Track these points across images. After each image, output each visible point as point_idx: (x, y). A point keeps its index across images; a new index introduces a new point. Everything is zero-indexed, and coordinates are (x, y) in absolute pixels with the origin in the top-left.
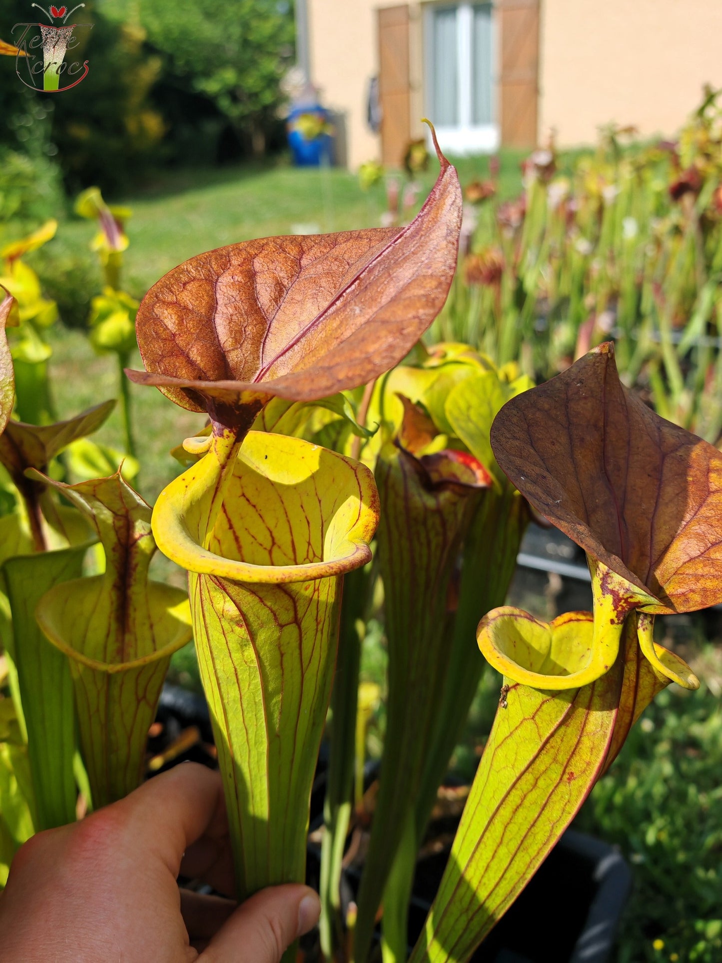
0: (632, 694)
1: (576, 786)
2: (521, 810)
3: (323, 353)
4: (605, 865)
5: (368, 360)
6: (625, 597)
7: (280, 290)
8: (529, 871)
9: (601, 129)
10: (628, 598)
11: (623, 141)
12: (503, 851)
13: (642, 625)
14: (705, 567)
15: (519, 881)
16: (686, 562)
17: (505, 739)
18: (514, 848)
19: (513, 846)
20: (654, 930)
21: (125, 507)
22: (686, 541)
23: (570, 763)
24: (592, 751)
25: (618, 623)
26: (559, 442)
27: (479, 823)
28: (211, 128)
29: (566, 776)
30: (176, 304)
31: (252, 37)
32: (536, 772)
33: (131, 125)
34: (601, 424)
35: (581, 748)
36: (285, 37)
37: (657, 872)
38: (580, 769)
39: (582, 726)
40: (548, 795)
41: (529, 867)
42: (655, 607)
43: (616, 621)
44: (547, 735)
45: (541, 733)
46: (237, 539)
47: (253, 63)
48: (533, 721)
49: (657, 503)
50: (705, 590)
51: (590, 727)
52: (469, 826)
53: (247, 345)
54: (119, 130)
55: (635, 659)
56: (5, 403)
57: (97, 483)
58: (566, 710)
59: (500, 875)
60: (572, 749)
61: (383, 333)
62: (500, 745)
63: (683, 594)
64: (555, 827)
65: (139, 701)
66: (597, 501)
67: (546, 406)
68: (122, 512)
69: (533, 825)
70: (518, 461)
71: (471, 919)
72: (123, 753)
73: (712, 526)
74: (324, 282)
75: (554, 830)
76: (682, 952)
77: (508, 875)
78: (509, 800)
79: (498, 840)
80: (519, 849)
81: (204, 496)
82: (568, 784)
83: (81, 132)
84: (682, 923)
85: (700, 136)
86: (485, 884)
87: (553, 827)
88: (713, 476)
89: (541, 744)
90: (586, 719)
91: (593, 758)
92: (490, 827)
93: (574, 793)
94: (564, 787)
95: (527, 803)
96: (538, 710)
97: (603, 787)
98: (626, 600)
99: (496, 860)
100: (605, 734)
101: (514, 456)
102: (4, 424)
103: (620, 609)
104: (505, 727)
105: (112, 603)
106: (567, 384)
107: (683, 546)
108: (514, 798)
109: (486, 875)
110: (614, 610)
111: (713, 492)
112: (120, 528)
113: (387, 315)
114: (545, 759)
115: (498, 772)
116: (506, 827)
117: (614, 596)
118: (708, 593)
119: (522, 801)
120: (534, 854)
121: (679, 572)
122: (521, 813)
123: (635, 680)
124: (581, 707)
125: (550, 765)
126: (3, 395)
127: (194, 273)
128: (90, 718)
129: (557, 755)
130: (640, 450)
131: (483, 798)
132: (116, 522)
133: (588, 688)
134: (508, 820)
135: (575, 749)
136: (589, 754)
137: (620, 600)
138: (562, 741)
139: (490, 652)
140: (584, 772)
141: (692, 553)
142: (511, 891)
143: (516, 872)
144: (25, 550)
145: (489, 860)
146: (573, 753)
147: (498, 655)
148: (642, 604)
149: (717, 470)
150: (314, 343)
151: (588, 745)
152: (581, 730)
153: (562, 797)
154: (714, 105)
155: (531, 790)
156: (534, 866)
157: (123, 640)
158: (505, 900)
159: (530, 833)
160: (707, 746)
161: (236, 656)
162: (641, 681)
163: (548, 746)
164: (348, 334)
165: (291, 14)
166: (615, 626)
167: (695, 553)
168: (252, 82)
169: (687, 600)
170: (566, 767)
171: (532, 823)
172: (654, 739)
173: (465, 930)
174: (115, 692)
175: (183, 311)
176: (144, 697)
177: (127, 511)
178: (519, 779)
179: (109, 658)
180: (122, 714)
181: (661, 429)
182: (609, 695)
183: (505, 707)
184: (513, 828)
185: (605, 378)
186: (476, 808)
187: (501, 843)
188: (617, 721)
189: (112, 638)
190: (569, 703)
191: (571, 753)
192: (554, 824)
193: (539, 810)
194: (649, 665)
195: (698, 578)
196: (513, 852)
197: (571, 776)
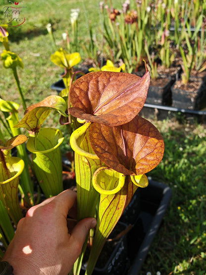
3: (115, 108)
4: (166, 190)
5: (125, 117)
7: (104, 86)
14: (145, 161)
16: (141, 159)
17: (102, 201)
22: (141, 153)
23: (118, 206)
24: (122, 203)
30: (79, 88)
32: (110, 208)
35: (120, 203)
39: (119, 198)
40: (114, 212)
41: (113, 226)
45: (110, 201)
46: (87, 141)
48: (107, 198)
50: (143, 169)
53: (95, 100)
59: (107, 227)
61: (129, 111)
64: (117, 218)
69: (112, 218)
73: (148, 148)
74: (115, 87)
76: (186, 209)
78: (105, 214)
81: (82, 135)
84: (187, 201)
86: (104, 229)
88: (150, 133)
90: (120, 196)
91: (123, 205)
92: (103, 218)
95: (109, 214)
99: (105, 224)
100: (125, 200)
104: (102, 198)
109: (104, 227)
111: (150, 138)
113: (130, 105)
120: (114, 223)
121: (139, 162)
124: (118, 194)
127: (84, 80)
134: (106, 217)
135: (118, 203)
140: (121, 207)
142: (110, 230)
150: (112, 105)
153: (117, 212)
155: (110, 212)
157: (7, 171)
159: (112, 220)
160: (197, 153)
161: (86, 170)
163: (112, 203)
164: (121, 106)
166: (123, 177)
167: (143, 157)
172: (183, 153)
175: (81, 90)
176: (13, 186)
178: (106, 209)
181: (138, 120)
184: (108, 219)
187: (106, 221)
193: (113, 215)
195: (142, 165)
196: (109, 223)
197: (118, 209)
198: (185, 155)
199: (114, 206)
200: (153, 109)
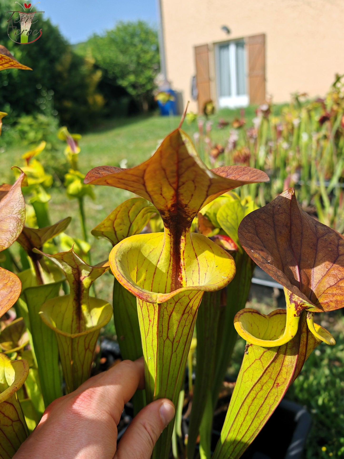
0: (305, 347)
1: (280, 389)
2: (256, 399)
4: (299, 414)
6: (301, 304)
8: (260, 426)
9: (292, 94)
10: (302, 305)
11: (302, 99)
12: (248, 418)
13: (309, 317)
14: (337, 290)
15: (256, 431)
16: (328, 288)
17: (248, 368)
18: (253, 416)
19: (253, 415)
20: (322, 443)
21: (76, 264)
22: (328, 278)
23: (277, 379)
24: (287, 373)
25: (297, 316)
26: (270, 234)
27: (237, 405)
28: (125, 101)
29: (275, 385)
31: (141, 61)
32: (262, 383)
33: (90, 100)
34: (289, 225)
35: (282, 372)
36: (155, 60)
37: (323, 417)
38: (282, 382)
39: (282, 362)
40: (268, 393)
41: (260, 424)
42: (314, 309)
43: (297, 315)
44: (267, 366)
45: (264, 366)
47: (142, 72)
48: (260, 360)
49: (315, 260)
50: (337, 301)
51: (286, 363)
52: (233, 406)
54: (85, 102)
55: (306, 331)
56: (22, 220)
57: (63, 254)
58: (274, 356)
59: (247, 428)
60: (278, 373)
62: (246, 371)
63: (327, 303)
64: (271, 407)
65: (86, 350)
66: (287, 260)
67: (264, 217)
68: (75, 267)
69: (261, 406)
70: (250, 243)
71: (236, 447)
72: (80, 373)
73: (340, 271)
75: (271, 409)
76: (335, 452)
77: (251, 428)
78: (250, 395)
79: (246, 413)
80: (255, 417)
82: (276, 388)
83: (68, 104)
84: (335, 439)
85: (335, 96)
86: (241, 432)
87: (270, 407)
88: (341, 248)
89: (264, 371)
90: (284, 359)
91: (287, 377)
92: (242, 407)
93: (279, 392)
94: (275, 390)
95: (258, 396)
96: (262, 356)
97: (299, 380)
98: (301, 306)
99: (245, 422)
100: (292, 366)
101: (249, 240)
102: (22, 229)
103: (298, 309)
104: (248, 363)
105: (74, 307)
106: (274, 207)
107: (327, 280)
108: (253, 394)
109: (241, 428)
110: (295, 310)
111: (340, 255)
112: (75, 274)
114: (266, 377)
115: (245, 383)
116: (249, 407)
117: (295, 304)
118: (338, 302)
119: (256, 396)
120: (262, 419)
121: (325, 292)
122: (256, 401)
123: (306, 341)
124: (282, 354)
125: (268, 380)
126: (21, 216)
128: (65, 357)
129: (271, 375)
130: (307, 236)
131: (239, 394)
132: (73, 271)
133: (285, 345)
134: (250, 404)
135: (279, 373)
136: (286, 375)
137: (298, 306)
138: (273, 369)
139: (240, 330)
140: (284, 383)
141: (331, 283)
142: (253, 435)
143: (255, 427)
144: (34, 284)
145: (242, 422)
146: (278, 374)
147: (243, 331)
148: (308, 307)
149: (342, 245)
151: (285, 371)
152: (282, 364)
153: (274, 394)
154: (340, 82)
155: (260, 391)
156: (262, 424)
157: (79, 323)
158: (250, 439)
159: (260, 410)
162: (309, 342)
163: (267, 371)
165: (158, 50)
166: (296, 317)
167: (332, 283)
168: (142, 80)
169: (329, 306)
170: (275, 381)
171: (261, 405)
173: (233, 452)
174: (75, 346)
176: (88, 348)
177: (78, 266)
178: (254, 386)
179: (73, 332)
180: (79, 356)
181: (317, 226)
182: (294, 348)
183: (248, 354)
184: (252, 407)
185: (291, 204)
186: (236, 398)
187: (247, 414)
188: (298, 360)
189: (75, 322)
190: (276, 352)
191: (277, 375)
192: (271, 406)
193: (264, 400)
194: (312, 335)
195: (334, 295)
196: (253, 418)
197: (278, 385)
198: (325, 362)
199: (270, 378)
200: (271, 289)
